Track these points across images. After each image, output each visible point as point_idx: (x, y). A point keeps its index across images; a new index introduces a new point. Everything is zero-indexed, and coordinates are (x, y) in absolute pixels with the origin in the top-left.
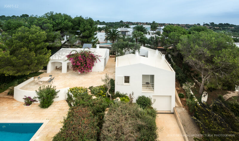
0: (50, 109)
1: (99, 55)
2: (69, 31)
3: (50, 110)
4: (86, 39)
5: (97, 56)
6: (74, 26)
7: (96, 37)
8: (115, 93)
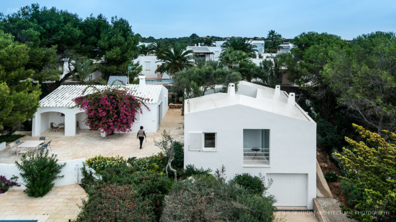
0: (47, 199)
1: (146, 98)
2: (76, 49)
3: (49, 200)
4: (115, 67)
5: (141, 100)
6: (86, 38)
7: (137, 64)
8: (185, 168)
